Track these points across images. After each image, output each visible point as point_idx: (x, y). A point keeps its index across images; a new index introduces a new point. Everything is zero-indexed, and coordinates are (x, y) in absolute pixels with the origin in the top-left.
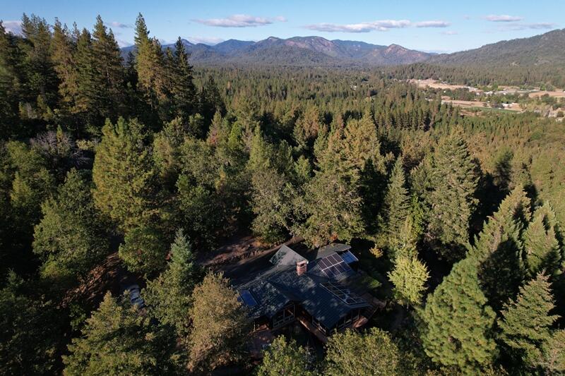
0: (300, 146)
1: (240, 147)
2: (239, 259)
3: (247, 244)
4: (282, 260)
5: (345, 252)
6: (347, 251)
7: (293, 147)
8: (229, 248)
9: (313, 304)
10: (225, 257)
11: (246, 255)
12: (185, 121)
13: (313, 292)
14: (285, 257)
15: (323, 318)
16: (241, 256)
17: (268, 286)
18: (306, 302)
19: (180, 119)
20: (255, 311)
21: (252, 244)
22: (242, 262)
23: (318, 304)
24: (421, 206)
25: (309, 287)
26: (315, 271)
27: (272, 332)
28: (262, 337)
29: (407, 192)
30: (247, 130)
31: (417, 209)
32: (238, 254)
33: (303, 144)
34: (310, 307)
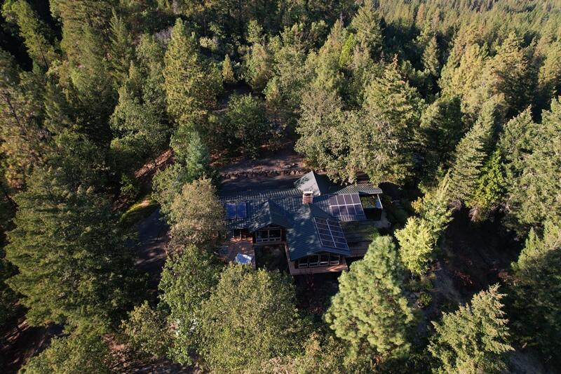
0: (427, 71)
1: (348, 62)
2: (277, 174)
3: (293, 162)
4: (303, 185)
5: (371, 195)
6: (375, 195)
7: (416, 71)
8: (273, 162)
9: (294, 234)
10: (264, 169)
11: (287, 172)
12: (307, 27)
13: (303, 223)
14: (306, 183)
15: (293, 249)
16: (280, 172)
17: (266, 204)
18: (291, 231)
19: (301, 25)
20: (241, 222)
21: (298, 163)
22: (278, 178)
23: (299, 235)
24: (503, 169)
25: (303, 217)
26: (322, 205)
27: (254, 246)
28: (242, 248)
29: (481, 147)
30: (362, 43)
31: (495, 171)
32: (278, 169)
33: (433, 69)
34: (291, 235)
